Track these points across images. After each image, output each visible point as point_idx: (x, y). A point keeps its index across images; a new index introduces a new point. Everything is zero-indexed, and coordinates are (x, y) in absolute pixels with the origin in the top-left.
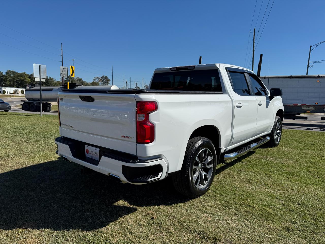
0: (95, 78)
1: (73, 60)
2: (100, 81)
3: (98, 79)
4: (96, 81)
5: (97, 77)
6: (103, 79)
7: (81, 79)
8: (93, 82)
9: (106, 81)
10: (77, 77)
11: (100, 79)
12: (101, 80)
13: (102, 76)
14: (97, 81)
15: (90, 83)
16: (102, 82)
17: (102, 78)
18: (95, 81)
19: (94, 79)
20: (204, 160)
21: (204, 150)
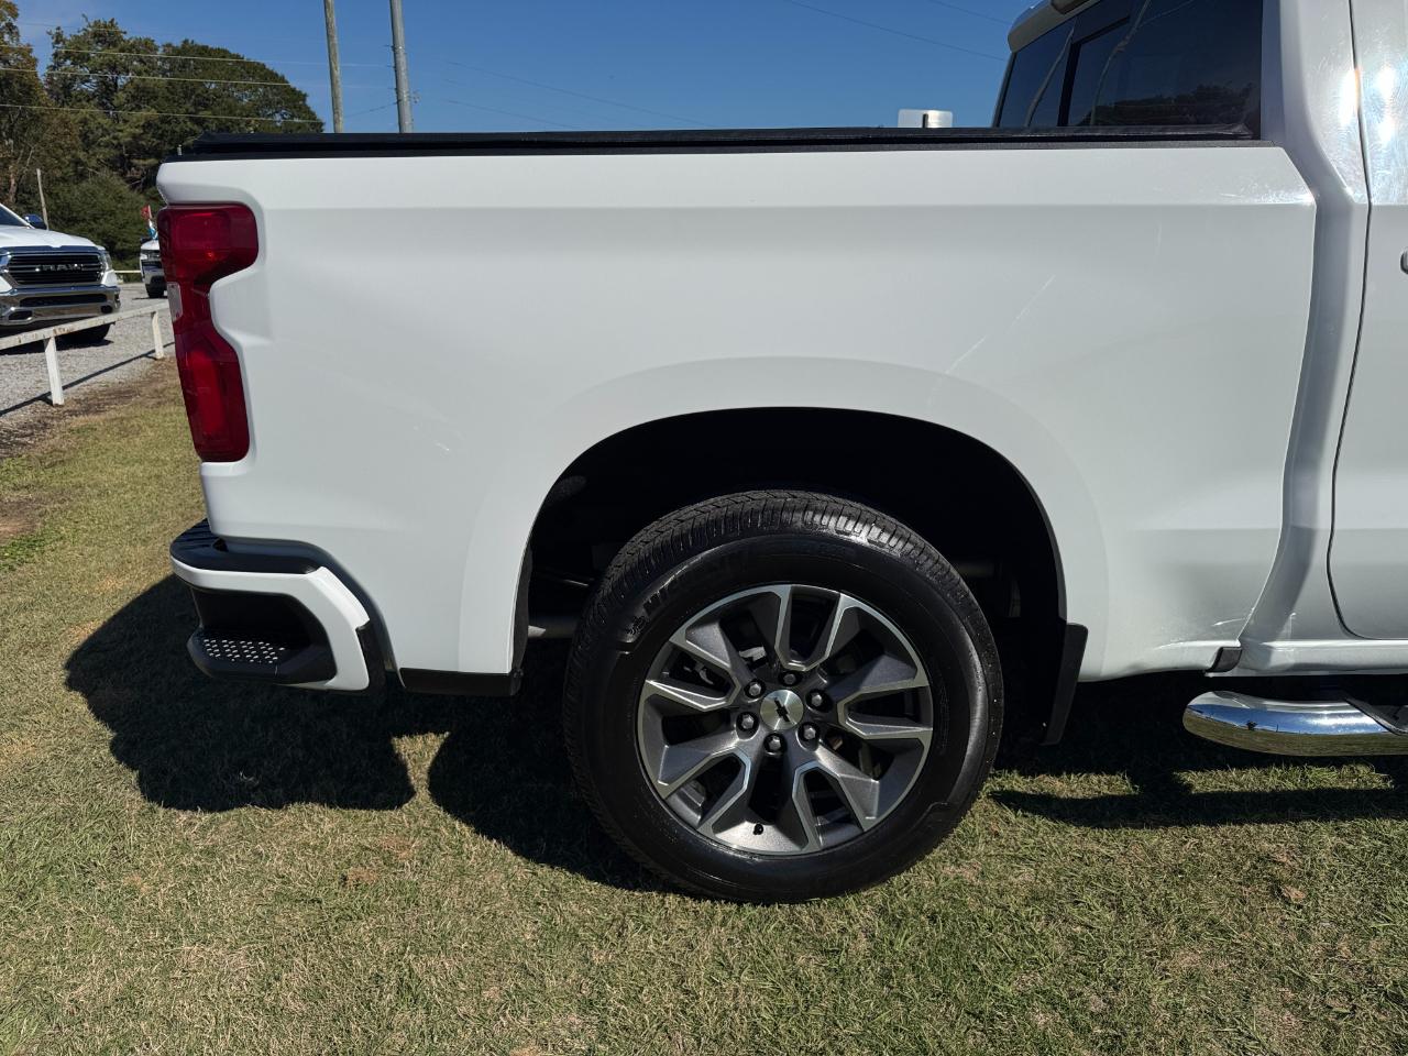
20: (795, 664)
21: (783, 591)
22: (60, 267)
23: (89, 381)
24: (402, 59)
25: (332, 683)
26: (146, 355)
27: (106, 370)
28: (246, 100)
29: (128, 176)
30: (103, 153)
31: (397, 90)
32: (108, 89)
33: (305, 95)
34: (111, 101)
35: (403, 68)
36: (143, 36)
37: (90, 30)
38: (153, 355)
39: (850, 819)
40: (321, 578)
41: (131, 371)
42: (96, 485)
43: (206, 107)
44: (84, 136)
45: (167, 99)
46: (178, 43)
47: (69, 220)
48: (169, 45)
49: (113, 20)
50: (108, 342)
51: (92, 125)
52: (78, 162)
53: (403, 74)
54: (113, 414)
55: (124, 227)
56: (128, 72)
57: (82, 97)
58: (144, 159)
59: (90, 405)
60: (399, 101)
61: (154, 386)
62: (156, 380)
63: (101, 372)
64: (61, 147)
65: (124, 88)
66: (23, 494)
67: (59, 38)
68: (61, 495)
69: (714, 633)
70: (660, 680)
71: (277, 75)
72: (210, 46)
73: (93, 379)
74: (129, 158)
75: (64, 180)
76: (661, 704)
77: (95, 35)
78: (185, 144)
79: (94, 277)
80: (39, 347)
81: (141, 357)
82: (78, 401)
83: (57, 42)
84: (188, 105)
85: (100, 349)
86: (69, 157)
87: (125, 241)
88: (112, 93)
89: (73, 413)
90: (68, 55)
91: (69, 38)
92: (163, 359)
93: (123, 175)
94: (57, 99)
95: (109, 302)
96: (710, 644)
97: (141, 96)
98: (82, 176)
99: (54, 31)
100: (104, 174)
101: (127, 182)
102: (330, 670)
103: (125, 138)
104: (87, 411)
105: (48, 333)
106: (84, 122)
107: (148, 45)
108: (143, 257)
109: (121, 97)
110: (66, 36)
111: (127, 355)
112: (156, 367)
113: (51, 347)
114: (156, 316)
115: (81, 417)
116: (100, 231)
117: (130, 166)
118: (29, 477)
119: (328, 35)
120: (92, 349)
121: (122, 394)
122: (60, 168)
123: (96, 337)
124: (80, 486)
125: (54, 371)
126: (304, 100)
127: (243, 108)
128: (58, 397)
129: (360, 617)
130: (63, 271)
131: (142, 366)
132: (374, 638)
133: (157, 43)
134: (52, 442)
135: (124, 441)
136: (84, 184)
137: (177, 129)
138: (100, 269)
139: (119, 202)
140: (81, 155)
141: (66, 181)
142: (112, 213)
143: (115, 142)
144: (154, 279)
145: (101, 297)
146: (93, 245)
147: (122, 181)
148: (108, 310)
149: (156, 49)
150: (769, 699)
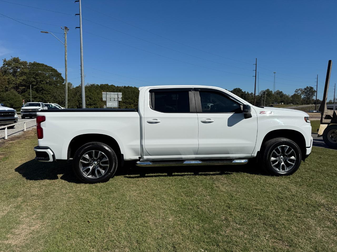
0: (297, 90)
1: (274, 73)
2: (302, 93)
3: (301, 90)
4: (298, 93)
5: (300, 89)
6: (307, 91)
7: (282, 92)
9: (310, 92)
10: (277, 90)
12: (304, 91)
13: (306, 87)
14: (299, 93)
15: (290, 96)
16: (305, 94)
17: (305, 89)
18: (296, 93)
20: (95, 158)
21: (94, 151)
22: (7, 114)
23: (11, 135)
24: (83, 68)
25: (49, 161)
26: (22, 131)
27: (15, 133)
28: (47, 75)
29: (18, 90)
30: (12, 86)
31: (81, 74)
32: (15, 72)
33: (61, 74)
34: (16, 74)
35: (83, 70)
36: (25, 61)
37: (12, 59)
38: (24, 130)
39: (102, 175)
40: (49, 150)
41: (19, 134)
42: (16, 151)
43: (38, 76)
44: (8, 82)
45: (29, 74)
46: (32, 62)
47: (3, 100)
48: (30, 63)
49: (18, 57)
50: (14, 128)
51: (10, 80)
52: (6, 87)
53: (83, 71)
54: (17, 141)
55: (16, 102)
56: (20, 68)
57: (9, 73)
58: (22, 87)
59: (12, 139)
60: (81, 77)
61: (24, 136)
62: (25, 135)
63: (14, 134)
64: (3, 84)
65: (19, 72)
66: (3, 152)
67: (5, 61)
68: (10, 152)
69: (87, 155)
70: (82, 160)
71: (55, 69)
72: (40, 63)
73: (12, 135)
74: (18, 87)
75: (2, 91)
76: (82, 162)
77: (13, 60)
78: (32, 84)
79: (13, 115)
80: (4, 129)
81: (21, 131)
82: (10, 139)
83: (4, 62)
84: (34, 76)
85: (13, 129)
86: (4, 87)
87: (16, 105)
88: (16, 72)
89: (9, 141)
90: (7, 64)
91: (7, 61)
92: (26, 131)
93: (17, 90)
94: (3, 73)
95: (16, 120)
96: (87, 156)
97: (22, 74)
98: (7, 91)
99: (4, 59)
100: (12, 90)
101: (18, 92)
102: (49, 159)
103: (18, 82)
104: (12, 140)
105: (6, 126)
106: (9, 79)
107: (25, 63)
108: (22, 110)
109: (18, 74)
110: (7, 60)
111: (18, 130)
112: (24, 133)
113: (6, 129)
114: (25, 123)
115: (11, 141)
116: (10, 103)
117: (19, 88)
118: (4, 150)
119: (65, 67)
120: (11, 129)
121: (18, 137)
122: (2, 89)
123: (12, 127)
124: (13, 151)
125: (6, 133)
126: (61, 75)
127: (47, 76)
128: (6, 138)
129: (52, 154)
130: (7, 115)
131: (21, 133)
132: (54, 156)
133: (28, 62)
134: (7, 145)
135: (20, 145)
136: (7, 92)
137: (31, 81)
138: (15, 114)
139: (15, 96)
140: (7, 86)
141: (3, 92)
142: (13, 99)
143: (16, 83)
144: (23, 115)
145: (14, 119)
146: (13, 109)
147: (16, 92)
148: (15, 122)
149: (27, 63)
150: (94, 163)
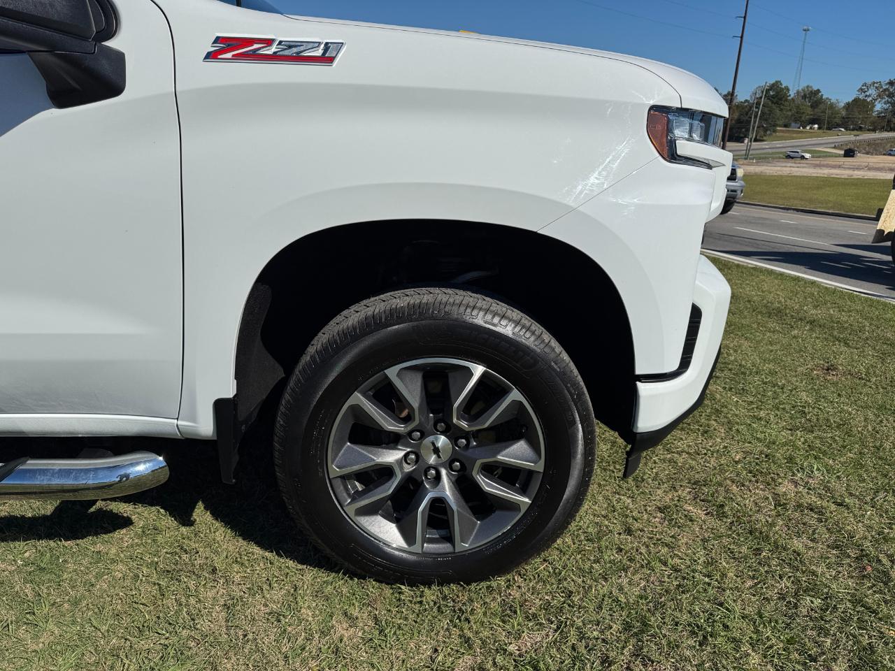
0: (865, 84)
1: (805, 30)
2: (879, 96)
3: (877, 88)
4: (866, 96)
5: (874, 83)
7: (817, 92)
8: (856, 101)
10: (806, 86)
11: (884, 87)
12: (885, 90)
14: (869, 96)
15: (842, 105)
16: (887, 98)
17: (890, 83)
18: (861, 97)
19: (861, 90)
